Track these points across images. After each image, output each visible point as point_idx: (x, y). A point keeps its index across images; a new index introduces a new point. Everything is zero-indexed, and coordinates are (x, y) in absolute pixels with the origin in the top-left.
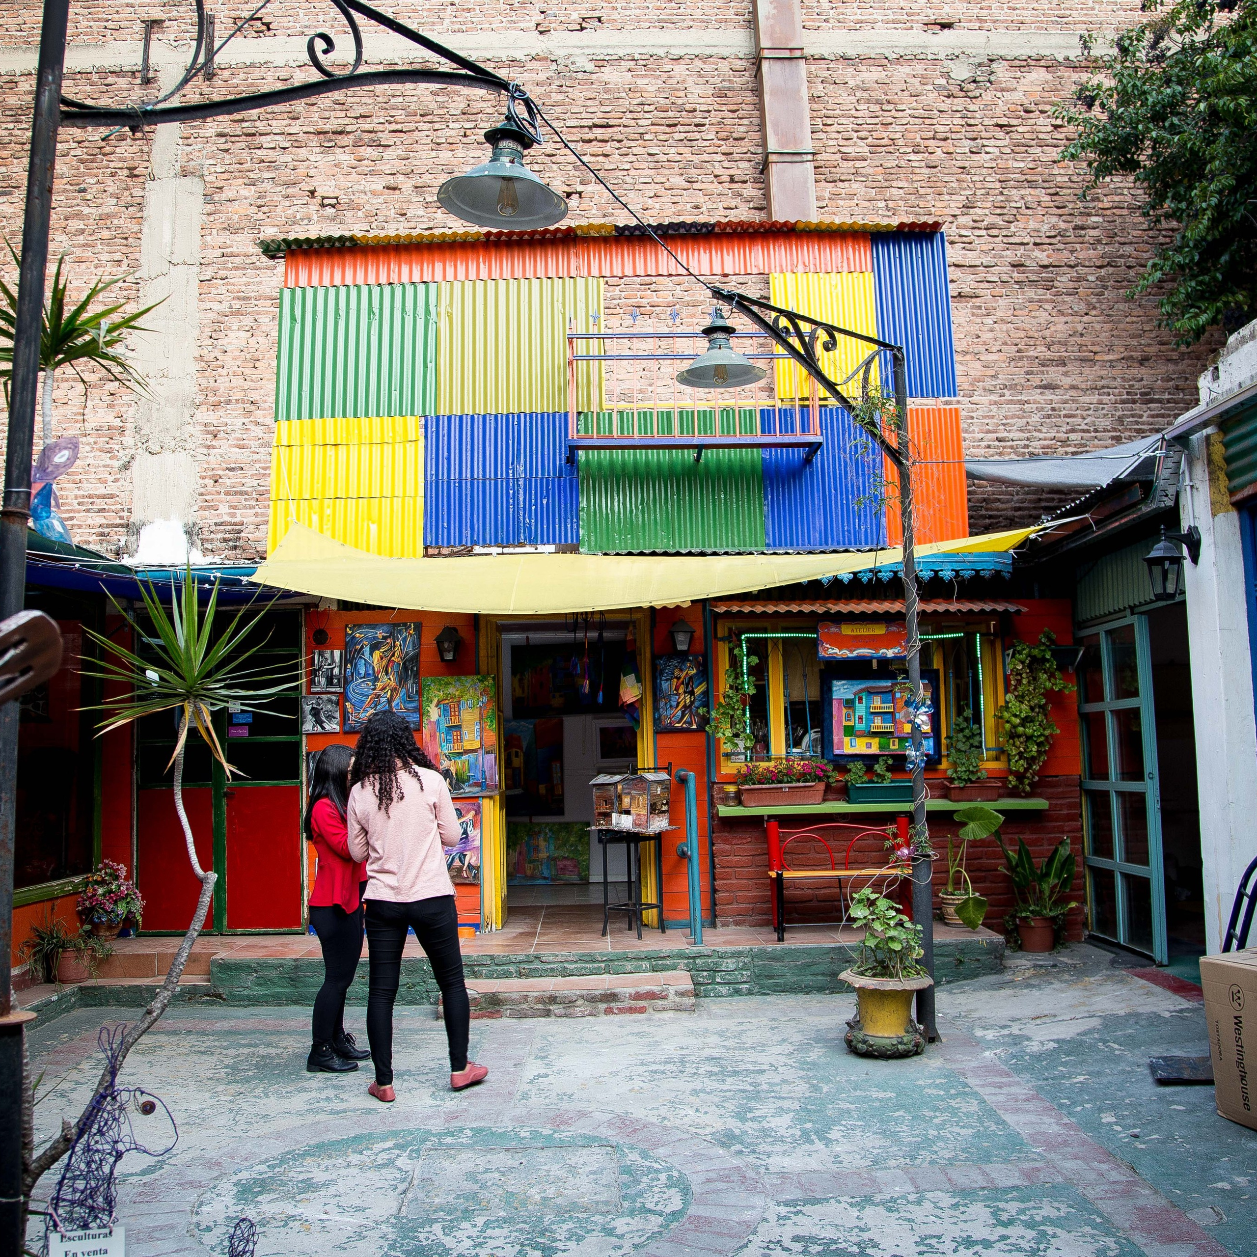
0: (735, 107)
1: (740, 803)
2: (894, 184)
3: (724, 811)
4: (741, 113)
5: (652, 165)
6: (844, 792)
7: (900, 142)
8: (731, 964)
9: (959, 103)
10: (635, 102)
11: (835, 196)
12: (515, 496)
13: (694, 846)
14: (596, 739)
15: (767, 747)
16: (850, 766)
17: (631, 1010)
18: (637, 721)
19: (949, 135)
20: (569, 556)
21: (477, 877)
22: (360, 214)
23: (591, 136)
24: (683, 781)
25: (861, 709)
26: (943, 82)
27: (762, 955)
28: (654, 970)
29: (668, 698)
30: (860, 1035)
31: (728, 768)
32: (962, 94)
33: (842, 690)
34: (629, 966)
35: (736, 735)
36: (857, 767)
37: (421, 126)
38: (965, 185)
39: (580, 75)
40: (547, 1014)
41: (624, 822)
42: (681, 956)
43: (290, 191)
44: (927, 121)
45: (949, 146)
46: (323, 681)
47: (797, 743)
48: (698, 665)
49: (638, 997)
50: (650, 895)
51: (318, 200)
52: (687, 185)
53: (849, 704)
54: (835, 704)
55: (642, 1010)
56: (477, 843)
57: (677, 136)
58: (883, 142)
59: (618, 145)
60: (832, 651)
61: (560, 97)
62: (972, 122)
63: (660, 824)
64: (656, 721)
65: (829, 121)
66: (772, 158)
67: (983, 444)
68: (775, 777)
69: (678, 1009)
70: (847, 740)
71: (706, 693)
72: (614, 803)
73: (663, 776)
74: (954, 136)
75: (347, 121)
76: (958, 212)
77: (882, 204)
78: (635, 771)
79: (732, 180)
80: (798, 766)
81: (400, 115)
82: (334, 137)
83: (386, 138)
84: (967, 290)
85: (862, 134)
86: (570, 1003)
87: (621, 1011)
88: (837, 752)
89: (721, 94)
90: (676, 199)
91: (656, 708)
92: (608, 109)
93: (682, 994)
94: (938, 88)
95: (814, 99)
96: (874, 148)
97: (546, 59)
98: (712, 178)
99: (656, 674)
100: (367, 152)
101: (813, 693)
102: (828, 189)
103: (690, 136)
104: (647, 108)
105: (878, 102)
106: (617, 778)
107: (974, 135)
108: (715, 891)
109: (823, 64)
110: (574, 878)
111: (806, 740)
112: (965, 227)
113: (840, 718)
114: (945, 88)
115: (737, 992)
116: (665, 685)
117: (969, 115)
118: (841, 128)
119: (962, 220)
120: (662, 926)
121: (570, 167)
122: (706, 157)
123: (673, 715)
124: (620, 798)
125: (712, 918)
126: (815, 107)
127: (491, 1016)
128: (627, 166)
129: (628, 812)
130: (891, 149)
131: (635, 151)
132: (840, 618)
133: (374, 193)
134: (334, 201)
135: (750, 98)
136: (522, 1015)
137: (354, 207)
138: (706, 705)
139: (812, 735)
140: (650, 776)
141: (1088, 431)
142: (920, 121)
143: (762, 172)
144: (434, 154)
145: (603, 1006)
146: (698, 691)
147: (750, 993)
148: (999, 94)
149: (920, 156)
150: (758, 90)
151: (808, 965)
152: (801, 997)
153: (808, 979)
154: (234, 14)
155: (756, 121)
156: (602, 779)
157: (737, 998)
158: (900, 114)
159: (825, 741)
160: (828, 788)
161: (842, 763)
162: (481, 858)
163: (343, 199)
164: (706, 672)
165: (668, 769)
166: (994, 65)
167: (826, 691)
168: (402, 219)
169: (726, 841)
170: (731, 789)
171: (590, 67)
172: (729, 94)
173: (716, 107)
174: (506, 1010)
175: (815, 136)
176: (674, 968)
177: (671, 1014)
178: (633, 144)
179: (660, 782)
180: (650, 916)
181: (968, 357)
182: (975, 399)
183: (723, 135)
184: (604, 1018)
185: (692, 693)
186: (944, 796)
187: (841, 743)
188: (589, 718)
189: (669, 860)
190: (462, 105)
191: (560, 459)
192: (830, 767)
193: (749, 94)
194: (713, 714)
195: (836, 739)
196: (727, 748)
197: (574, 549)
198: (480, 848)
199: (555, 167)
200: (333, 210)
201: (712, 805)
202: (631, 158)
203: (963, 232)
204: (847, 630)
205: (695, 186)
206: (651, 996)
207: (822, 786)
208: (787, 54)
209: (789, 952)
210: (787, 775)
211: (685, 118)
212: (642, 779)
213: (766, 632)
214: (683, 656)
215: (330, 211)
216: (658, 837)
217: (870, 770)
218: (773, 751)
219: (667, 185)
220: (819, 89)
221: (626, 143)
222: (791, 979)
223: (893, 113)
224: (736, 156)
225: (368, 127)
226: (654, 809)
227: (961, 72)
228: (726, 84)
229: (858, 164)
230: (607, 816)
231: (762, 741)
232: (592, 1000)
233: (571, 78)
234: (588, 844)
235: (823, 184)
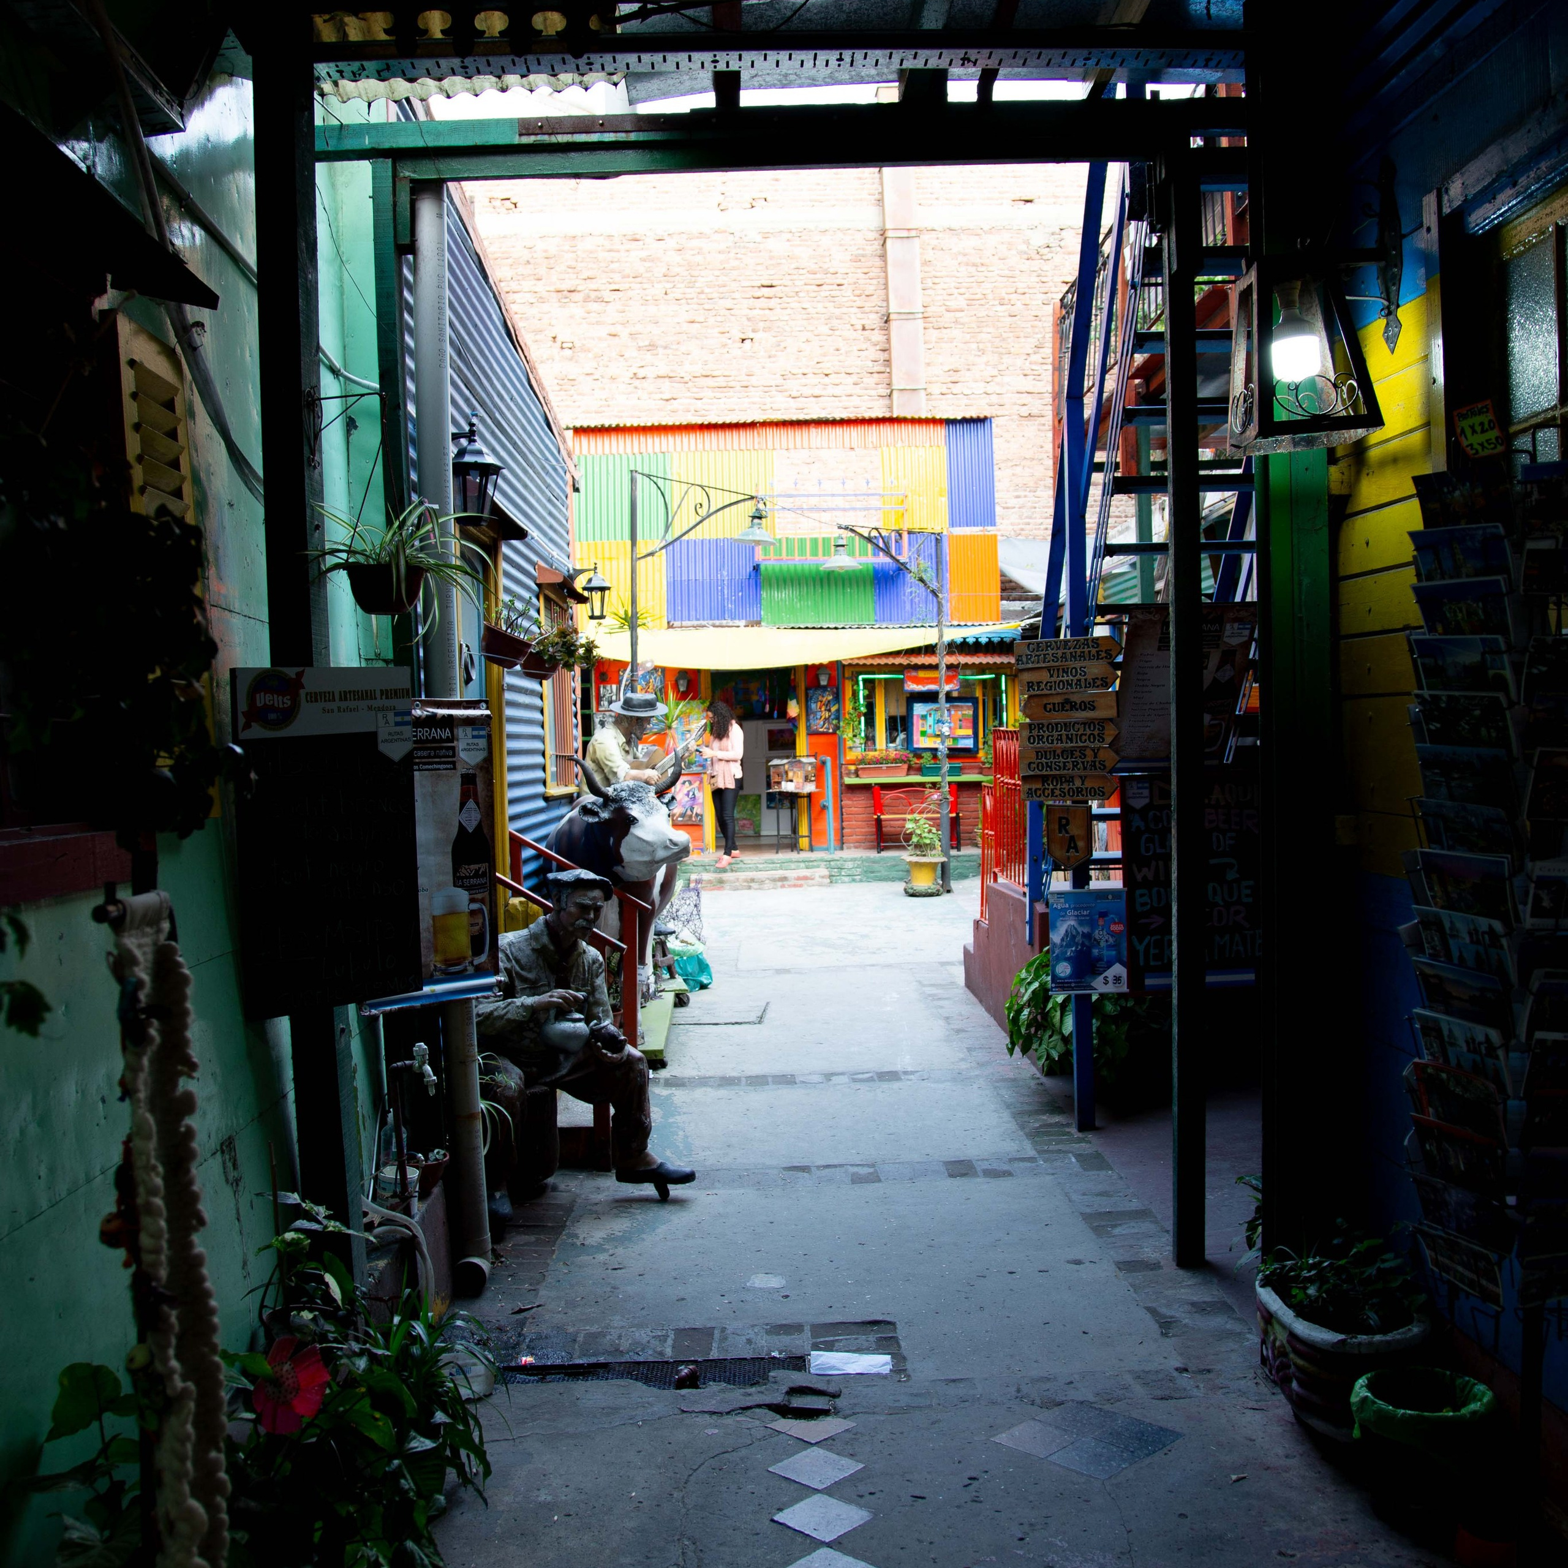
0: (866, 270)
1: (858, 776)
2: (984, 330)
3: (848, 781)
4: (871, 275)
5: (805, 316)
6: (920, 770)
7: (990, 296)
8: (850, 865)
9: (1037, 264)
10: (793, 266)
11: (940, 340)
12: (723, 588)
13: (829, 801)
14: (765, 737)
15: (874, 743)
16: (924, 754)
17: (795, 886)
18: (796, 727)
19: (1026, 290)
20: (756, 628)
21: (701, 820)
22: (590, 355)
23: (758, 294)
24: (824, 763)
25: (930, 720)
26: (1024, 247)
27: (868, 860)
28: (807, 868)
29: (815, 713)
30: (910, 886)
31: (851, 756)
32: (1038, 257)
33: (919, 709)
34: (793, 866)
35: (855, 736)
36: (927, 755)
37: (633, 285)
38: (1037, 330)
39: (752, 245)
40: (750, 888)
41: (788, 787)
42: (822, 860)
43: (538, 337)
44: (1011, 280)
45: (1026, 299)
46: (606, 703)
47: (893, 740)
48: (833, 694)
49: (799, 878)
50: (804, 830)
51: (558, 344)
52: (831, 332)
53: (924, 717)
54: (915, 718)
55: (801, 886)
56: (701, 801)
57: (823, 294)
58: (977, 297)
59: (779, 301)
60: (912, 687)
61: (736, 263)
62: (1044, 279)
63: (810, 788)
64: (808, 727)
65: (936, 280)
66: (892, 317)
67: (1042, 527)
68: (878, 761)
69: (820, 885)
70: (922, 739)
71: (838, 711)
72: (784, 775)
73: (812, 760)
74: (1031, 291)
75: (578, 282)
76: (1030, 351)
77: (974, 346)
78: (795, 757)
79: (864, 329)
80: (893, 754)
81: (617, 277)
82: (569, 294)
83: (608, 295)
84: (1035, 412)
85: (962, 291)
86: (762, 882)
87: (790, 886)
88: (916, 746)
89: (857, 259)
90: (822, 343)
91: (808, 720)
92: (772, 272)
93: (823, 877)
94: (1021, 253)
95: (926, 263)
96: (971, 302)
97: (725, 232)
98: (848, 326)
99: (808, 699)
100: (594, 306)
101: (902, 711)
102: (933, 334)
103: (833, 293)
104: (801, 272)
105: (974, 265)
106: (785, 761)
107: (1045, 290)
108: (843, 828)
109: (933, 234)
110: (751, 833)
111: (898, 740)
112: (1035, 363)
113: (918, 726)
114: (1025, 253)
115: (854, 880)
116: (813, 706)
117: (1043, 273)
118: (945, 286)
119: (1034, 358)
120: (811, 849)
121: (744, 319)
122: (844, 310)
123: (819, 725)
124: (786, 773)
125: (841, 844)
126: (926, 269)
127: (719, 889)
128: (786, 318)
129: (791, 781)
130: (982, 302)
131: (793, 305)
132: (917, 667)
133: (600, 339)
134: (570, 345)
135: (878, 262)
136: (736, 889)
137: (585, 350)
138: (838, 718)
139: (902, 736)
140: (804, 760)
141: (1120, 517)
142: (1005, 279)
143: (886, 322)
144: (643, 308)
145: (780, 884)
146: (833, 709)
147: (861, 881)
148: (1066, 257)
149: (1004, 307)
150: (883, 256)
151: (894, 866)
152: (890, 883)
153: (894, 874)
154: (490, 195)
155: (882, 281)
156: (775, 762)
157: (854, 884)
158: (990, 274)
159: (909, 740)
160: (910, 768)
161: (918, 753)
162: (703, 810)
163: (577, 344)
164: (838, 697)
165: (815, 756)
166: (1063, 233)
167: (910, 709)
168: (622, 359)
169: (849, 799)
170: (853, 768)
171: (759, 238)
172: (863, 259)
173: (853, 270)
174: (727, 886)
175: (926, 292)
176: (818, 867)
177: (816, 888)
178: (789, 300)
179: (810, 764)
180: (804, 842)
181: (1035, 462)
182: (1037, 494)
183: (858, 292)
184: (780, 890)
185: (829, 710)
186: (981, 773)
187: (918, 741)
188: (760, 723)
189: (816, 809)
190: (664, 270)
191: (750, 569)
192: (911, 755)
193: (877, 259)
194: (842, 724)
195: (915, 738)
196: (849, 743)
197: (758, 623)
198: (702, 804)
199: (733, 318)
200: (570, 352)
201: (841, 777)
202: (789, 311)
203: (1034, 367)
204: (922, 674)
205: (837, 333)
206: (805, 878)
207: (906, 766)
208: (905, 234)
209: (883, 859)
210: (886, 760)
211: (830, 279)
212: (800, 762)
213: (874, 673)
214: (824, 688)
215: (568, 352)
216: (809, 796)
217: (935, 757)
218: (878, 746)
219: (816, 332)
220: (930, 255)
221: (785, 299)
222: (884, 873)
223: (986, 274)
224: (867, 309)
225: (594, 287)
226: (807, 779)
227: (1038, 240)
228: (861, 252)
229: (958, 314)
230: (779, 783)
231: (870, 739)
232: (774, 880)
233: (744, 247)
234: (760, 809)
235: (931, 331)
